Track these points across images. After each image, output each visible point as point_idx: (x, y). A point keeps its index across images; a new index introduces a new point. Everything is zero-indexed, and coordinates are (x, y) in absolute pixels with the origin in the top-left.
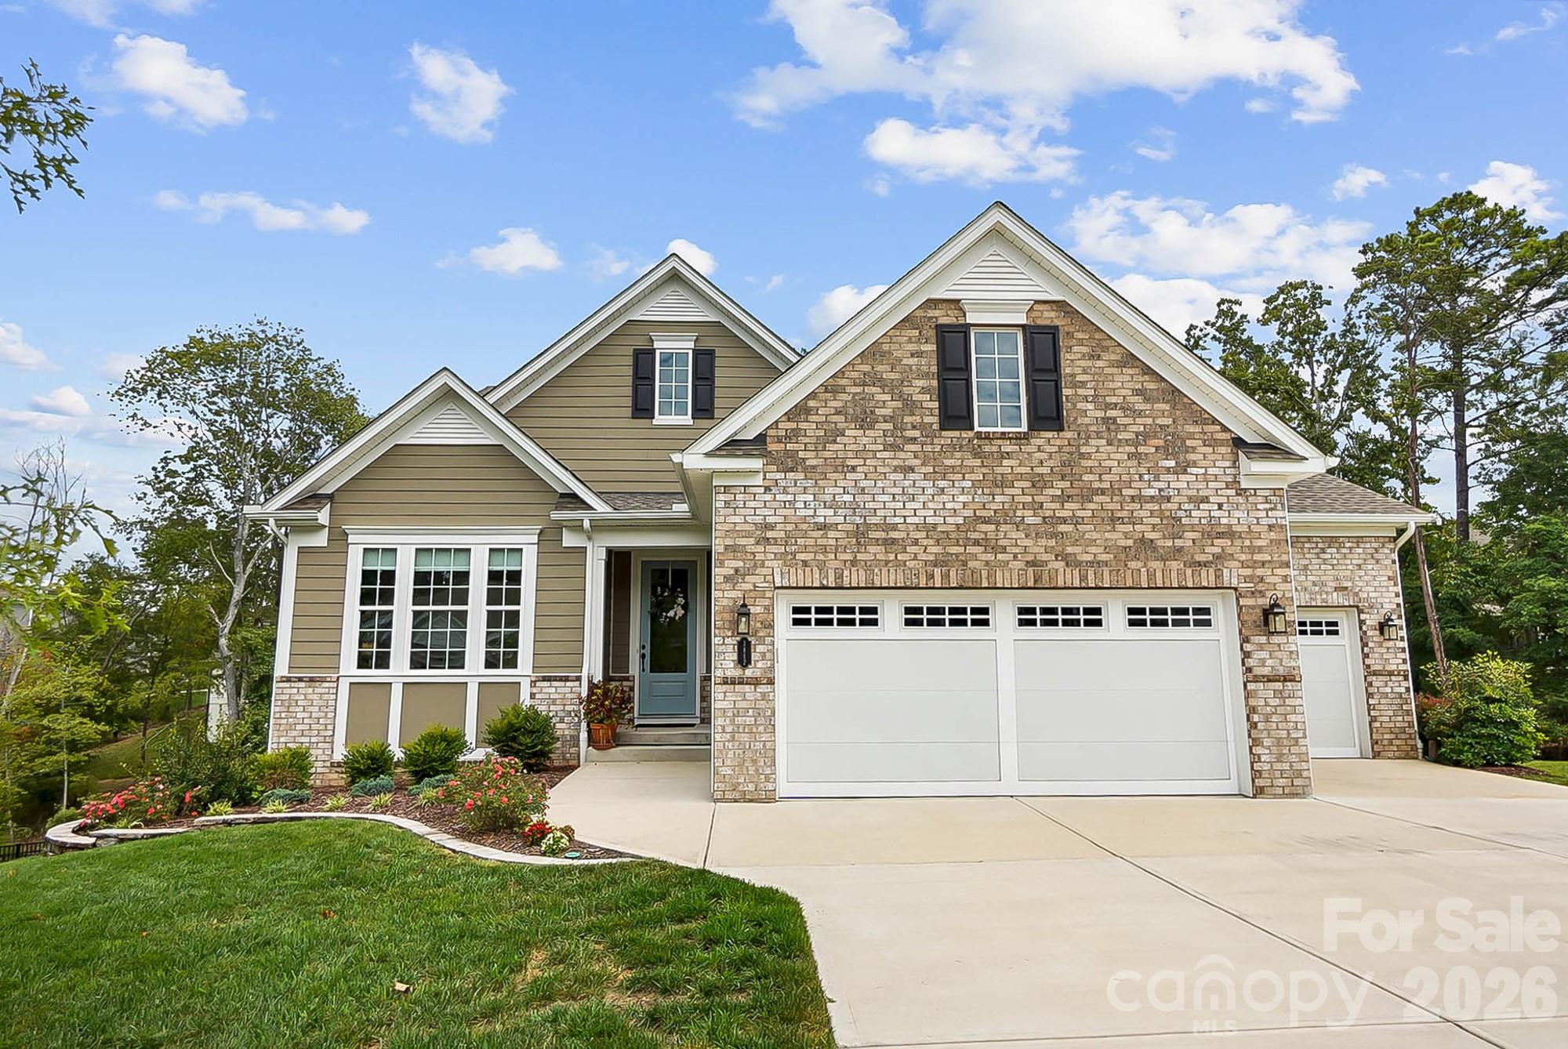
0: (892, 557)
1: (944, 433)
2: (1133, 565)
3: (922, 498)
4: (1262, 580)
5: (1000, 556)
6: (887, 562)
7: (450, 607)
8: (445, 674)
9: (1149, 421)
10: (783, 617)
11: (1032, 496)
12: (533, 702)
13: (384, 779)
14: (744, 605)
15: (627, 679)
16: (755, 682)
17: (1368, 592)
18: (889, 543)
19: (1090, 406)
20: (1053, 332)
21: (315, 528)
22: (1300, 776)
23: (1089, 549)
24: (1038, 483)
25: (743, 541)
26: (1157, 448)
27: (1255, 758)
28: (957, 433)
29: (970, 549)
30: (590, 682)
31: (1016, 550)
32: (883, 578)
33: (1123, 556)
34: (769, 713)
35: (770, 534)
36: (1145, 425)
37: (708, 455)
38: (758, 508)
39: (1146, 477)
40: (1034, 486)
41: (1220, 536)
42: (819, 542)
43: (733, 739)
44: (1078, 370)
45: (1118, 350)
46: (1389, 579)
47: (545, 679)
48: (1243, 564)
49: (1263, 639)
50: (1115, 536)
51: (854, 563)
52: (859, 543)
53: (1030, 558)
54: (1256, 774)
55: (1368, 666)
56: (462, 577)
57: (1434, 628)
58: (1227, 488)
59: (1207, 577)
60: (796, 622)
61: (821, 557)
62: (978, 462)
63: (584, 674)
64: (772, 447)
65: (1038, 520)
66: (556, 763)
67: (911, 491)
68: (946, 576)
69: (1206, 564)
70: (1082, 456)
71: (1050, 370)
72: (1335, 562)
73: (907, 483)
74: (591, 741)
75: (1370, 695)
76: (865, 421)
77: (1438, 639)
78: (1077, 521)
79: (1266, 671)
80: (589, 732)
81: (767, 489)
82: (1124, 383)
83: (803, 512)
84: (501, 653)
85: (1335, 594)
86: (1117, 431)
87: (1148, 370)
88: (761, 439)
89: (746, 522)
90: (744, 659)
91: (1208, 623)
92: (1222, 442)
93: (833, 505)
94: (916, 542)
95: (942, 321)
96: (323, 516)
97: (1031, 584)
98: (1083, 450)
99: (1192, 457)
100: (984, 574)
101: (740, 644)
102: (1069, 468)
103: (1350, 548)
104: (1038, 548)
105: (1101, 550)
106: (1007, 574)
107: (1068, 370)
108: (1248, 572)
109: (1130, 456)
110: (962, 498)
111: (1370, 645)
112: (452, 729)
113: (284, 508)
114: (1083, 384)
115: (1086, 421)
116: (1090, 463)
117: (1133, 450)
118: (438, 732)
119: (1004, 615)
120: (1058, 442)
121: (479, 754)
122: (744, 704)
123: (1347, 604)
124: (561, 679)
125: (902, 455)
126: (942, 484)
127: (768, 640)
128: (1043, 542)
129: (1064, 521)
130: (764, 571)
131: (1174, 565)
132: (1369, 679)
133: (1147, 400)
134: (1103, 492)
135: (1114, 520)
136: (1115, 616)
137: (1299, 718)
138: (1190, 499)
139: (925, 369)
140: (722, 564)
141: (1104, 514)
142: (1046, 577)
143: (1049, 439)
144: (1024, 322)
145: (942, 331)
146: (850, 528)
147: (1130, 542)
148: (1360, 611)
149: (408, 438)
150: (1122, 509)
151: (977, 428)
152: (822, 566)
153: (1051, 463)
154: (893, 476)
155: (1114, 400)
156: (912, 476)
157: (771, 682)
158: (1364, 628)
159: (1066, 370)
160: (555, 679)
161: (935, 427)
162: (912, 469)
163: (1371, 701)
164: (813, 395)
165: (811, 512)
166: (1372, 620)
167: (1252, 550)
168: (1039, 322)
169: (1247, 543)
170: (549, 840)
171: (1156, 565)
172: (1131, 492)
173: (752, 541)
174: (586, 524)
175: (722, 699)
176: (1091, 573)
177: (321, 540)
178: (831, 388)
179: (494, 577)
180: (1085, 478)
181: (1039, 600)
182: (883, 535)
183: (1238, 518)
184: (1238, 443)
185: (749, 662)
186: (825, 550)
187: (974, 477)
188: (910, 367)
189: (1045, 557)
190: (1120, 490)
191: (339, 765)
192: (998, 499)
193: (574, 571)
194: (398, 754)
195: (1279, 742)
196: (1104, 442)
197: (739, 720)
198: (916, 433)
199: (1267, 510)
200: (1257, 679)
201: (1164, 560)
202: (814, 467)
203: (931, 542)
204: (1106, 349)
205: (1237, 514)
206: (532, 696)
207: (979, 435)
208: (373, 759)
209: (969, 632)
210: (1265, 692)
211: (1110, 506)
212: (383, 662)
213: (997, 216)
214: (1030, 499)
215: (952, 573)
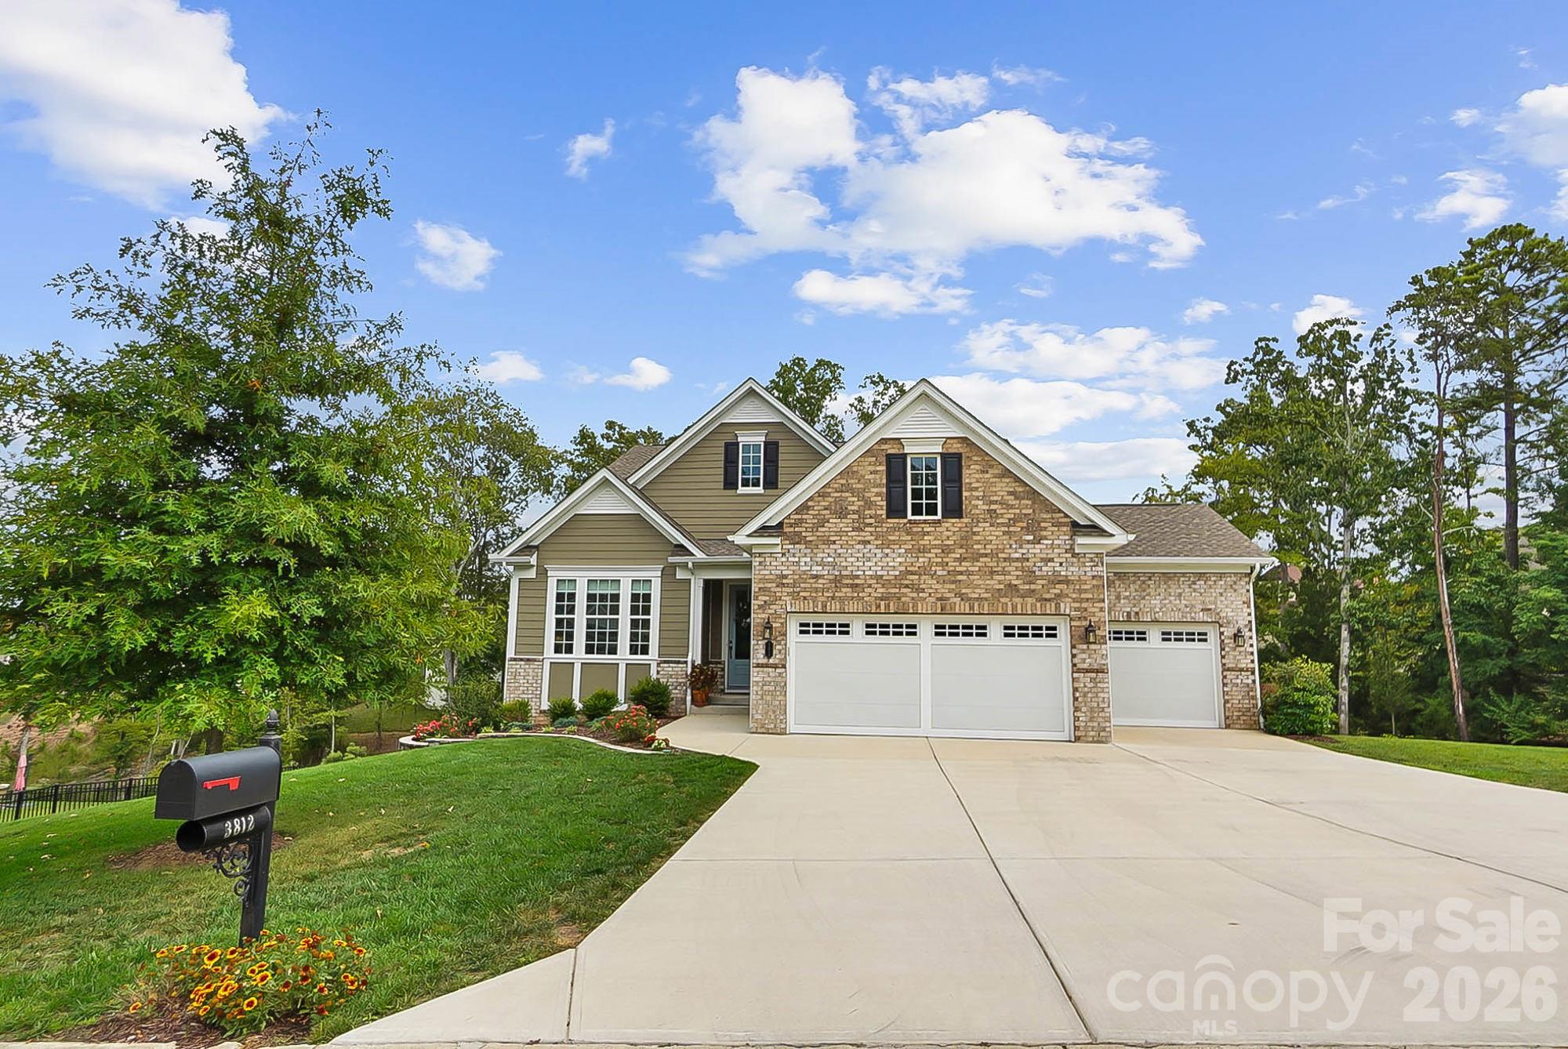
0: (856, 595)
1: (889, 520)
2: (1003, 600)
3: (875, 560)
4: (1086, 610)
5: (921, 595)
6: (853, 598)
7: (608, 616)
8: (606, 658)
9: (1018, 511)
10: (793, 628)
11: (942, 558)
12: (659, 676)
13: (572, 719)
14: (768, 622)
15: (720, 663)
16: (775, 666)
17: (1227, 613)
18: (854, 586)
19: (981, 502)
20: (958, 456)
21: (529, 566)
22: (1104, 730)
23: (976, 591)
24: (946, 550)
25: (769, 585)
26: (1022, 528)
27: (1076, 719)
28: (897, 520)
29: (904, 590)
30: (693, 664)
31: (931, 591)
32: (852, 606)
33: (997, 595)
34: (783, 684)
35: (784, 581)
36: (1015, 514)
37: (748, 536)
38: (778, 566)
39: (1014, 546)
40: (943, 552)
41: (1060, 582)
42: (813, 585)
43: (762, 699)
44: (973, 480)
45: (1000, 466)
46: (1244, 603)
47: (665, 662)
48: (1074, 600)
49: (1085, 647)
50: (992, 582)
51: (833, 598)
52: (836, 586)
53: (940, 596)
54: (1076, 728)
55: (1224, 665)
56: (616, 597)
57: (1448, 631)
58: (1066, 552)
59: (1050, 608)
60: (802, 632)
61: (814, 595)
62: (909, 538)
63: (689, 659)
64: (786, 530)
65: (945, 573)
66: (672, 715)
67: (868, 555)
68: (887, 606)
69: (1049, 600)
70: (974, 533)
71: (955, 481)
72: (1203, 591)
73: (865, 551)
74: (693, 702)
75: (1225, 685)
76: (842, 514)
77: (1451, 641)
78: (969, 573)
79: (1085, 666)
80: (692, 695)
81: (783, 554)
82: (1002, 488)
83: (805, 568)
84: (639, 646)
85: (1201, 613)
86: (997, 517)
87: (1018, 480)
88: (780, 525)
89: (771, 574)
90: (769, 653)
91: (1055, 636)
92: (1064, 524)
93: (822, 564)
94: (870, 586)
95: (889, 452)
96: (533, 560)
97: (939, 611)
98: (975, 530)
99: (1044, 533)
100: (911, 605)
101: (767, 644)
102: (965, 540)
103: (1215, 581)
104: (944, 590)
105: (983, 591)
106: (925, 606)
107: (967, 481)
108: (1077, 605)
109: (1004, 533)
110: (899, 560)
111: (1227, 649)
112: (610, 692)
113: (511, 555)
114: (976, 489)
115: (977, 512)
116: (978, 538)
117: (1006, 529)
118: (601, 693)
119: (926, 629)
120: (959, 525)
121: (624, 707)
122: (769, 679)
123: (1210, 620)
124: (675, 662)
125: (863, 534)
126: (887, 551)
127: (783, 642)
128: (948, 586)
129: (961, 573)
130: (781, 603)
131: (1029, 600)
132: (1225, 673)
133: (1016, 498)
134: (986, 555)
135: (992, 573)
136: (995, 630)
137: (1106, 695)
138: (1042, 560)
139: (878, 481)
140: (756, 598)
141: (986, 569)
142: (948, 607)
143: (953, 523)
144: (941, 451)
145: (889, 457)
146: (831, 577)
147: (1002, 586)
148: (1221, 626)
149: (582, 510)
150: (998, 566)
151: (910, 516)
152: (814, 600)
153: (954, 538)
154: (857, 547)
155: (995, 498)
156: (869, 546)
157: (784, 666)
158: (1223, 638)
159: (966, 480)
160: (672, 662)
161: (884, 516)
162: (869, 542)
163: (1225, 689)
164: (811, 499)
165: (809, 568)
166: (1229, 632)
167: (1080, 591)
168: (950, 451)
169: (1078, 587)
170: (656, 743)
171: (1018, 600)
172: (1004, 555)
173: (774, 585)
174: (690, 565)
175: (756, 675)
176: (976, 604)
177: (532, 574)
178: (822, 494)
179: (635, 597)
180: (975, 547)
181: (947, 620)
182: (851, 582)
183: (1073, 571)
184: (1075, 524)
185: (772, 655)
186: (816, 590)
187: (906, 547)
188: (870, 480)
189: (948, 595)
190: (997, 554)
191: (544, 712)
192: (921, 560)
193: (684, 594)
194: (579, 706)
195: (1092, 709)
196: (988, 524)
197: (765, 688)
198: (872, 521)
199: (1092, 567)
200: (1079, 671)
201: (1023, 597)
202: (811, 541)
203: (880, 585)
204: (991, 467)
205: (1072, 569)
206: (658, 672)
207: (910, 522)
208: (565, 708)
209: (904, 639)
210: (1085, 679)
211: (991, 564)
212: (569, 649)
213: (924, 387)
214: (940, 560)
215: (891, 604)
